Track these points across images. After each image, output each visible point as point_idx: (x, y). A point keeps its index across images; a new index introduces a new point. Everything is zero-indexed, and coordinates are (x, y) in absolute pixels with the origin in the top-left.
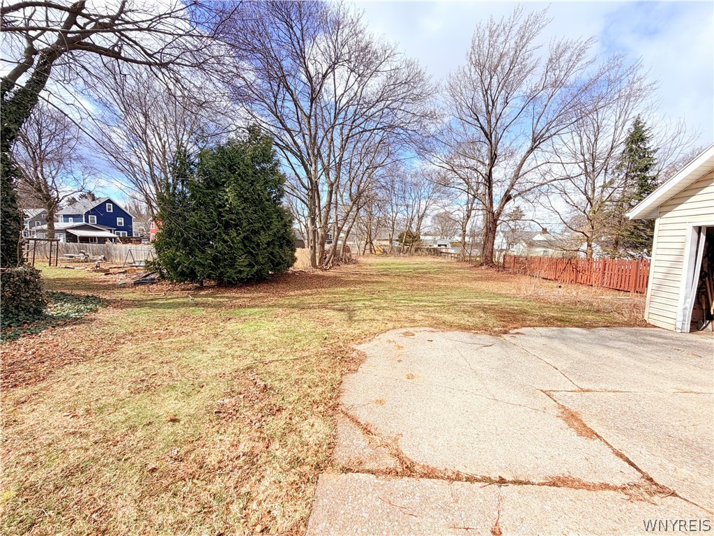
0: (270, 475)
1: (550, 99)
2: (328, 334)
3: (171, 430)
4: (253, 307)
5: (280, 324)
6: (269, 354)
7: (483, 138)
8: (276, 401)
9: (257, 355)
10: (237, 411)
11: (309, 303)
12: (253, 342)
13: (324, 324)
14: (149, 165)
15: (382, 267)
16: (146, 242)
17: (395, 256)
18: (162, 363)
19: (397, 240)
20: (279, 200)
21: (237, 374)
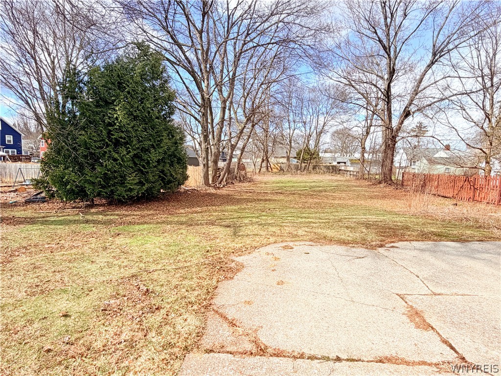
0: (146, 354)
1: (451, 10)
2: (210, 247)
3: (63, 323)
4: (142, 224)
5: (168, 239)
6: (153, 264)
7: (382, 52)
8: (155, 301)
9: (142, 265)
10: (121, 310)
11: (198, 220)
12: (140, 254)
13: (208, 238)
14: (38, 81)
15: (278, 185)
16: (36, 161)
17: (292, 174)
18: (55, 272)
19: (295, 158)
20: (170, 118)
21: (122, 281)
